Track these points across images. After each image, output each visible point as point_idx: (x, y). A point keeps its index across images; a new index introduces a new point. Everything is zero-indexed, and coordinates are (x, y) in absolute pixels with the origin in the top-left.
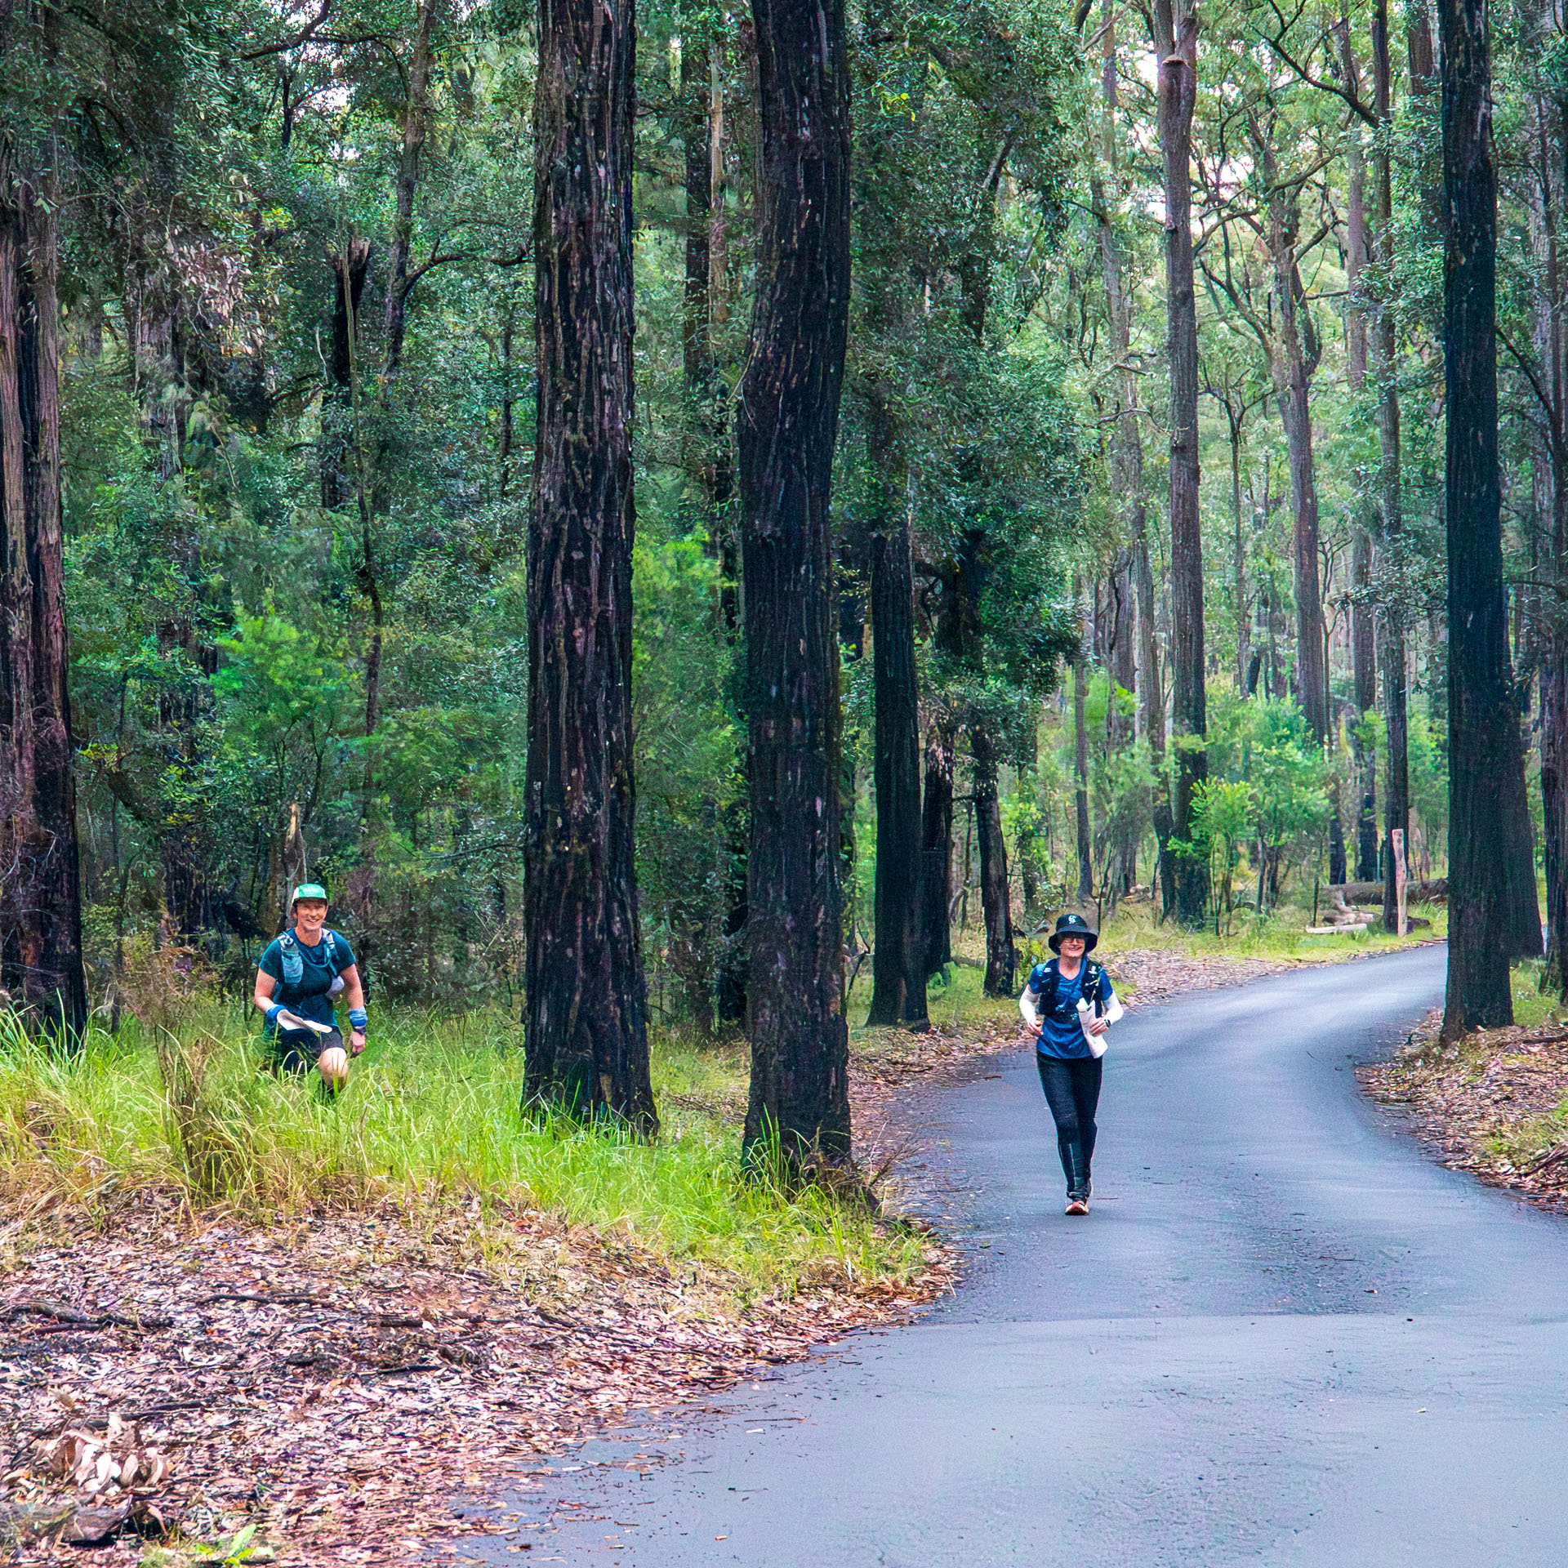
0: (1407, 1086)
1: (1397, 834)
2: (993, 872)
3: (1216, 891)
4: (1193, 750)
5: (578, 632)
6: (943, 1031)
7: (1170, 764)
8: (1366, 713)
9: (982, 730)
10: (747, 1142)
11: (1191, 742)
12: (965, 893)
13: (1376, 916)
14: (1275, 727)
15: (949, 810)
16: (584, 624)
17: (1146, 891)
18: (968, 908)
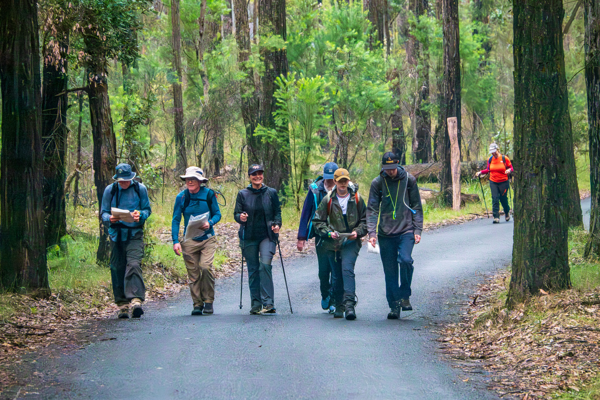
1: (451, 121)
2: (104, 154)
4: (275, 48)
6: (62, 297)
7: (255, 60)
11: (273, 41)
12: (76, 174)
13: (433, 193)
14: (345, 29)
18: (80, 188)
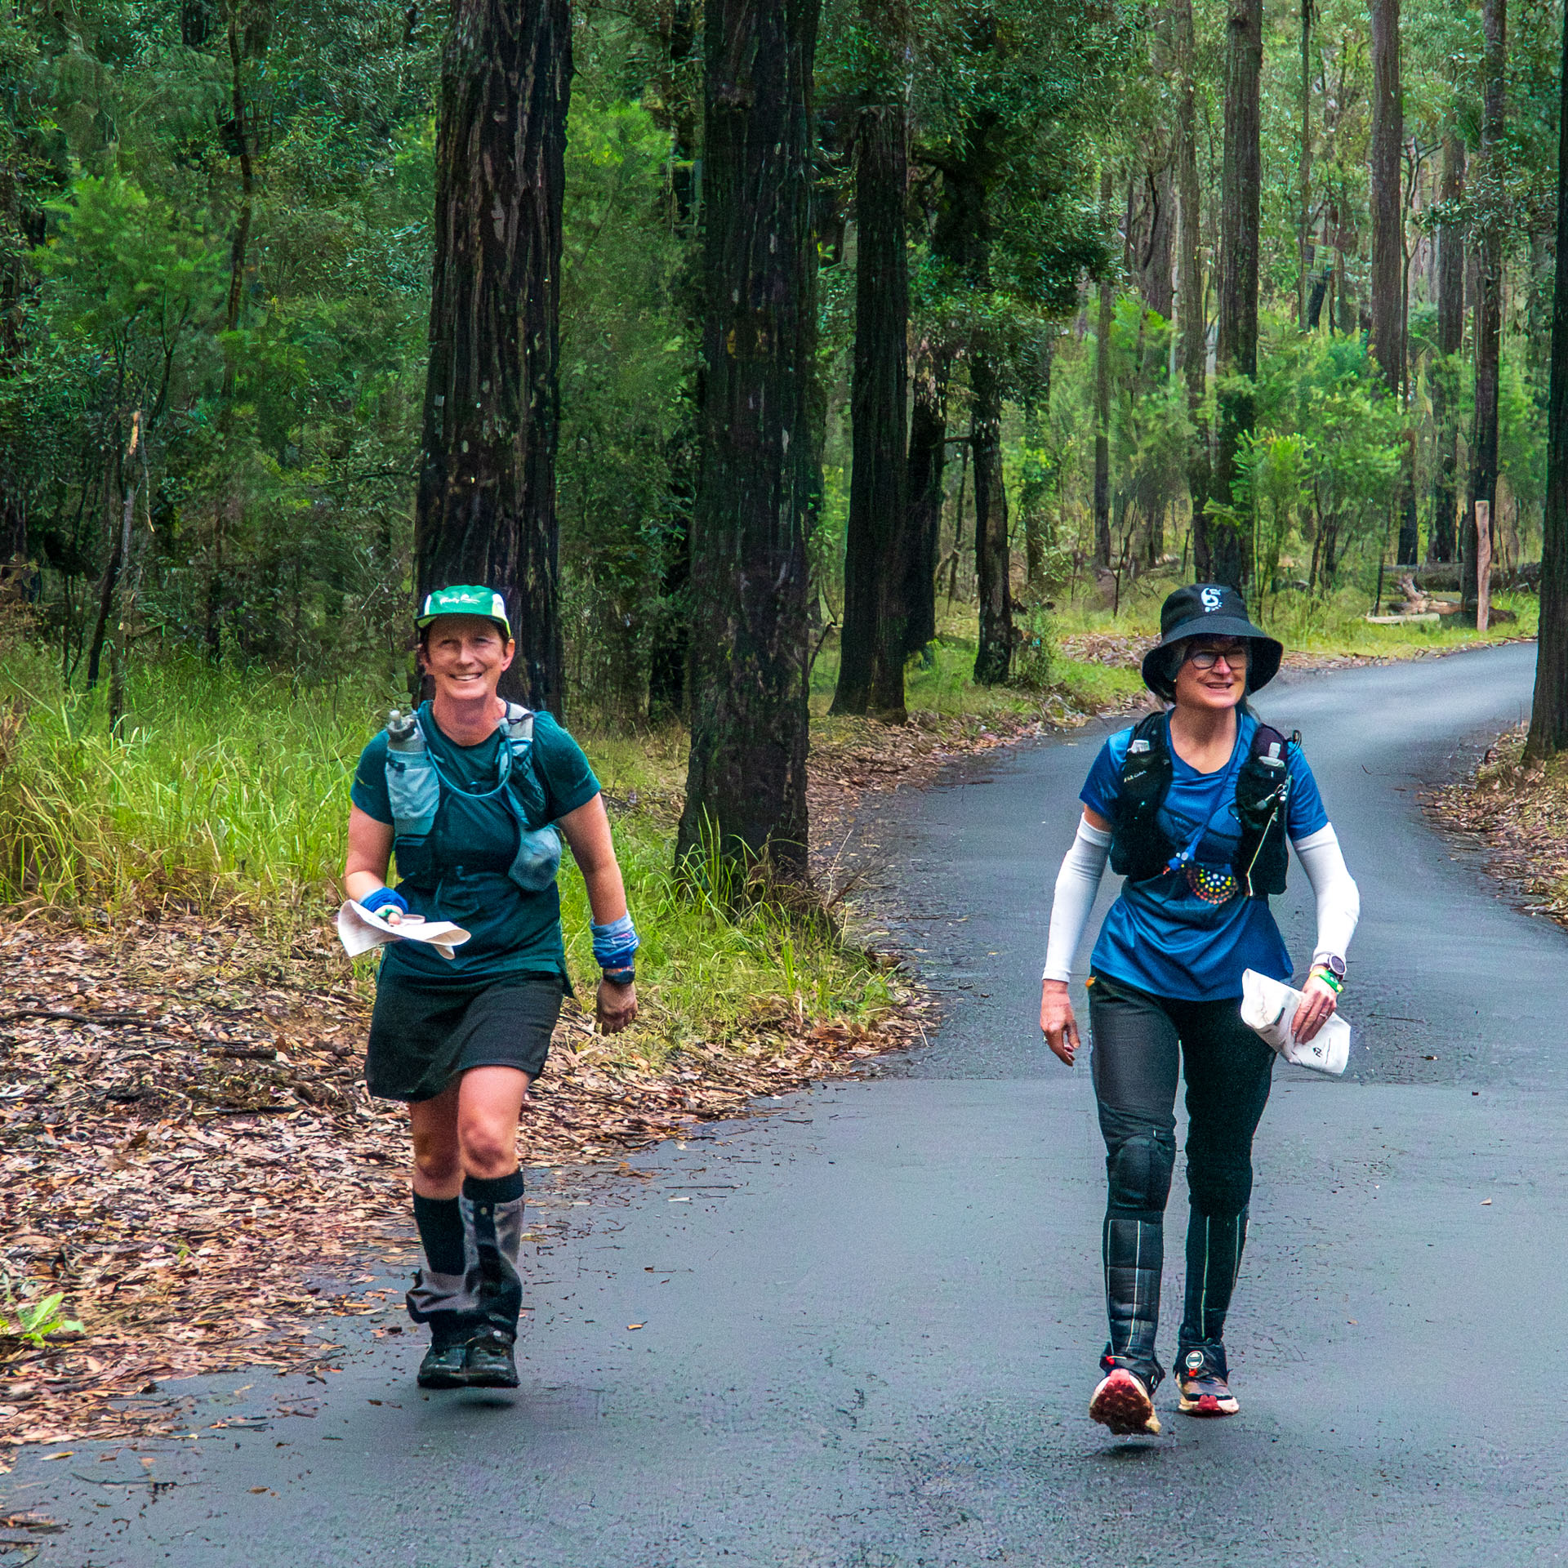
0: (1480, 812)
1: (1481, 506)
2: (992, 533)
3: (1260, 567)
4: (1240, 393)
5: (498, 213)
6: (923, 724)
7: (1210, 410)
8: (1450, 358)
9: (985, 357)
10: (681, 847)
11: (1237, 383)
12: (955, 557)
13: (1452, 605)
14: (1341, 369)
15: (940, 452)
16: (506, 204)
17: (1174, 563)
18: (958, 575)
